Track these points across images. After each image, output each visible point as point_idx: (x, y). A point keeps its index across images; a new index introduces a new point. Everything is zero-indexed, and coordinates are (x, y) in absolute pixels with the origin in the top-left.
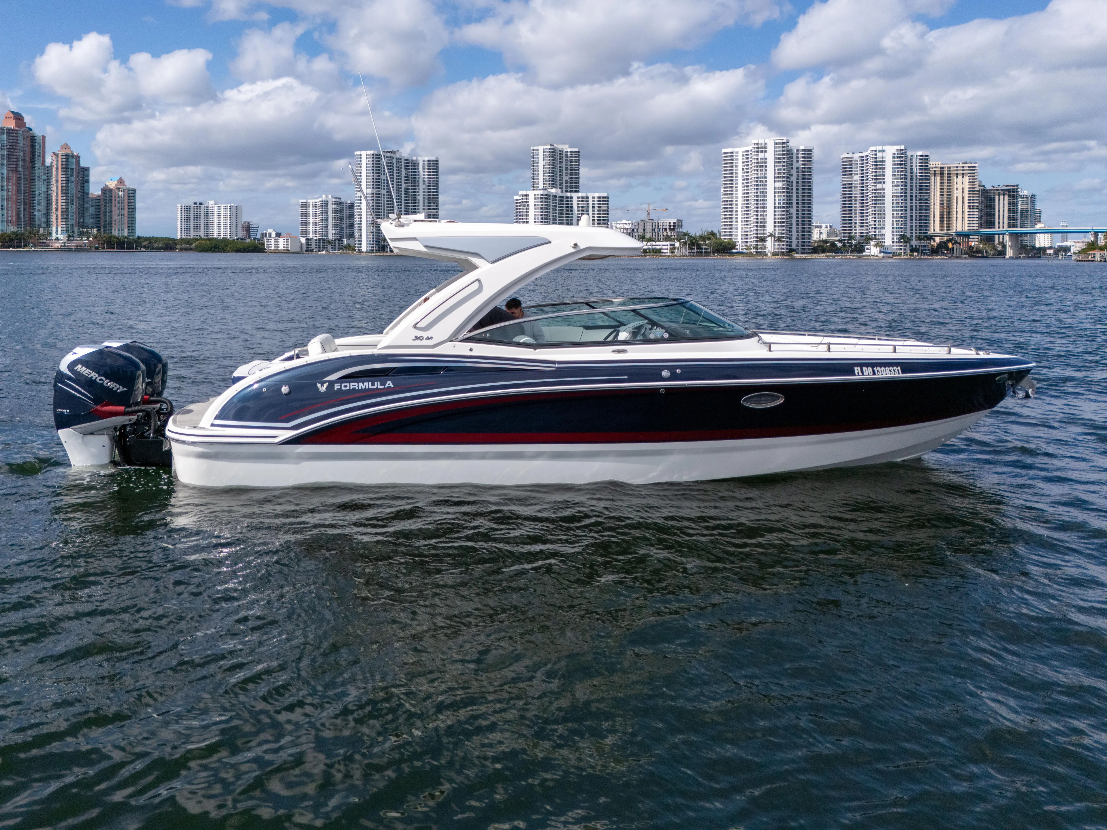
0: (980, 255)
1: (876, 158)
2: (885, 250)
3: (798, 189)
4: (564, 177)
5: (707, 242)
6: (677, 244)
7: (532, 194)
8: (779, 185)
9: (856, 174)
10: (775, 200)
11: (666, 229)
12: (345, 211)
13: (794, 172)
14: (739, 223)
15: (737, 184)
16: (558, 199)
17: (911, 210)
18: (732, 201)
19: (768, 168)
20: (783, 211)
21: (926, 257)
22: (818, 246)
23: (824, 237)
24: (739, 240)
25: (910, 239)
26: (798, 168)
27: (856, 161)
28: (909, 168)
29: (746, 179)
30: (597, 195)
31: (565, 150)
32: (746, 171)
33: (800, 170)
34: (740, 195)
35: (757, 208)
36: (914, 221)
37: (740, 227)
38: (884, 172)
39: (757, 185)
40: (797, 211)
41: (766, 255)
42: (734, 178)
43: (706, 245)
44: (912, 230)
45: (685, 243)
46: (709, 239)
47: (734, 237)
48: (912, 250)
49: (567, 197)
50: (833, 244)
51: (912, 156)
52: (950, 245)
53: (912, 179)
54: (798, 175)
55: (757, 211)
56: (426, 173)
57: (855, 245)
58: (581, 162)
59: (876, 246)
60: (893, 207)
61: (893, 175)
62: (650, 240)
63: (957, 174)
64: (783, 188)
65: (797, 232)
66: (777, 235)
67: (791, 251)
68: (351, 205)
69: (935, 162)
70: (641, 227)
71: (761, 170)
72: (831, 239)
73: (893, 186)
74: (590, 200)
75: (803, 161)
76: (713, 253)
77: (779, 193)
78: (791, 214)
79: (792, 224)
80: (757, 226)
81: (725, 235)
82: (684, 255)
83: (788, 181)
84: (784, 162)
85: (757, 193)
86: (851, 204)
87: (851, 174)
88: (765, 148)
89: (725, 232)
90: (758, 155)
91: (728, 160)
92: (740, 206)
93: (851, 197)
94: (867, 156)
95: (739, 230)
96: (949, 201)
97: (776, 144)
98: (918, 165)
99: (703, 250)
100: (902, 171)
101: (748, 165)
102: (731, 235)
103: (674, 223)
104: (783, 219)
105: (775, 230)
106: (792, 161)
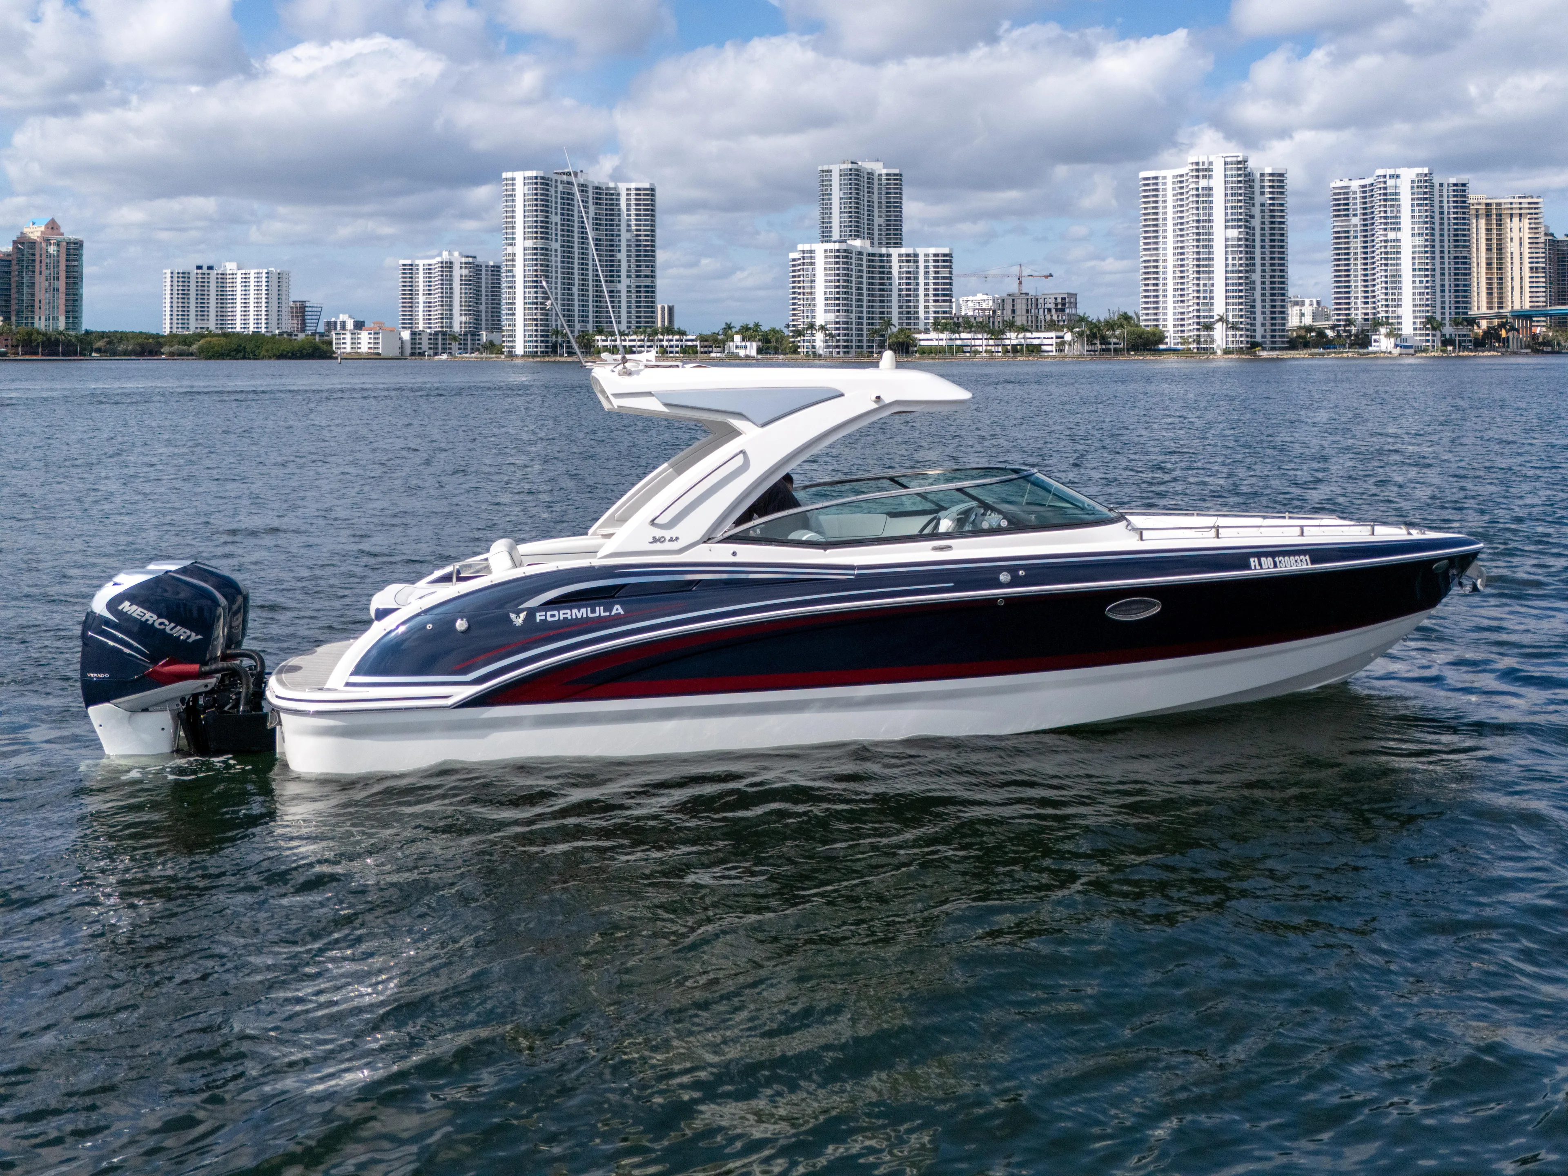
0: (1549, 349)
1: (1385, 188)
2: (1403, 344)
3: (1263, 241)
4: (876, 218)
5: (1117, 332)
6: (1068, 337)
7: (820, 249)
8: (1233, 233)
9: (1355, 215)
10: (1227, 259)
11: (1049, 310)
12: (483, 281)
13: (1256, 211)
14: (1170, 299)
15: (1165, 231)
16: (865, 258)
17: (1443, 274)
18: (1157, 261)
19: (1214, 205)
20: (1240, 278)
21: (1466, 353)
22: (1299, 337)
23: (1308, 321)
24: (1170, 328)
25: (1442, 324)
26: (1262, 205)
27: (1355, 193)
28: (1437, 205)
29: (1180, 224)
30: (932, 251)
31: (877, 172)
32: (1180, 209)
33: (1267, 208)
34: (1170, 251)
35: (1198, 272)
36: (1447, 294)
37: (1170, 305)
38: (1398, 211)
39: (1198, 234)
40: (1263, 277)
41: (1214, 353)
42: (1160, 222)
43: (1116, 337)
44: (1443, 308)
45: (1081, 334)
46: (1122, 326)
47: (1161, 323)
48: (1446, 342)
49: (881, 255)
50: (1321, 334)
51: (1441, 185)
52: (1503, 333)
53: (1442, 224)
54: (1263, 217)
55: (1198, 279)
56: (633, 212)
57: (1356, 335)
58: (905, 191)
59: (1388, 335)
60: (1414, 270)
61: (1413, 217)
62: (1023, 329)
63: (1511, 215)
64: (1240, 239)
65: (1263, 313)
66: (1230, 319)
67: (1254, 345)
68: (496, 270)
69: (1476, 196)
70: (1008, 307)
71: (1204, 208)
72: (1319, 324)
73: (1413, 235)
74: (921, 259)
75: (1270, 193)
76: (1128, 350)
77: (1233, 246)
78: (1254, 282)
79: (1254, 301)
80: (1198, 304)
81: (1146, 320)
82: (1081, 356)
83: (1246, 227)
84: (1240, 194)
85: (1198, 247)
86: (1348, 265)
87: (1347, 215)
88: (1210, 170)
89: (1147, 314)
90: (1197, 183)
91: (1149, 190)
92: (1170, 270)
93: (1348, 254)
94: (1372, 185)
95: (1170, 311)
96: (1500, 259)
97: (1226, 163)
98: (1451, 199)
99: (1112, 347)
100: (1426, 211)
101: (1182, 200)
102: (1157, 320)
103: (1063, 299)
104: (1241, 291)
105: (1227, 310)
106: (1253, 193)
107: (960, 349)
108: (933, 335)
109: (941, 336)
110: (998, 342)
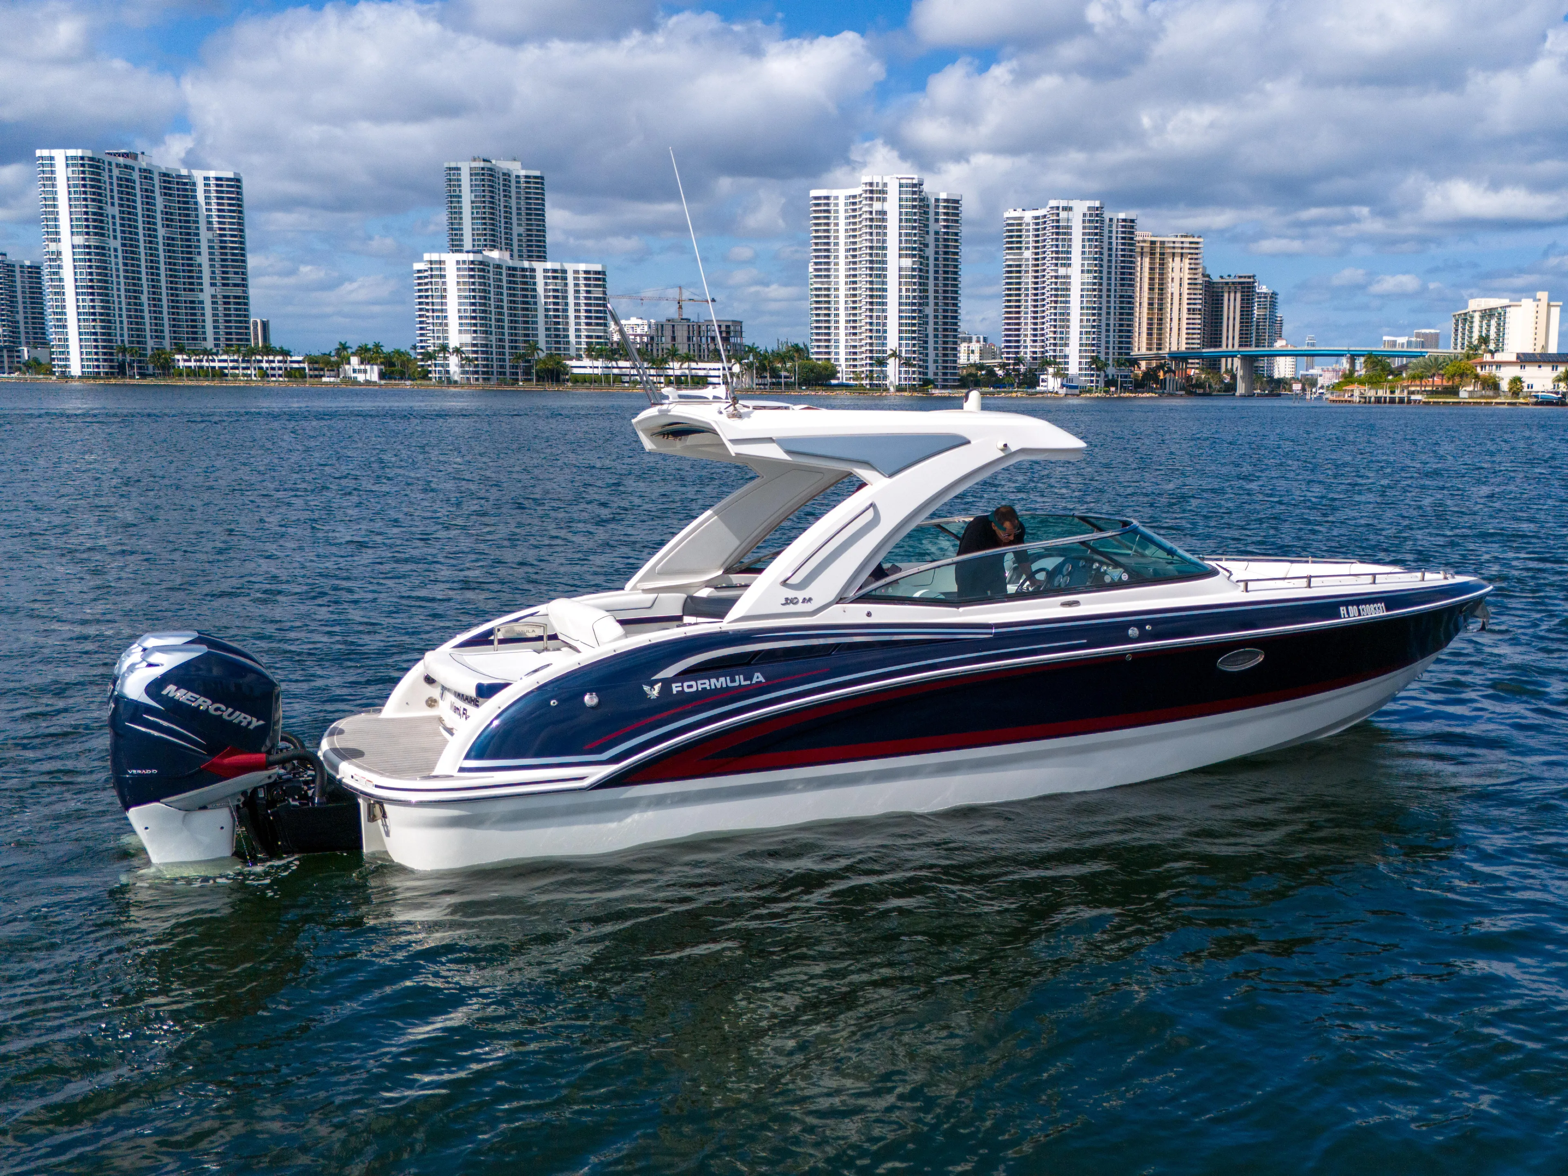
0: (1201, 391)
1: (1058, 221)
2: (1069, 383)
3: (936, 272)
4: (515, 226)
5: (789, 365)
6: (736, 368)
7: (450, 260)
8: (907, 262)
9: (1027, 248)
10: (900, 290)
11: (713, 337)
13: (930, 239)
14: (842, 331)
15: (837, 257)
16: (504, 272)
17: (1108, 313)
18: (828, 289)
19: (888, 231)
20: (914, 311)
21: (1127, 395)
22: (969, 375)
23: (976, 358)
24: (842, 362)
25: (1106, 365)
26: (937, 233)
27: (1028, 225)
28: (1106, 240)
29: (852, 250)
30: (581, 267)
31: (514, 173)
32: (852, 233)
33: (941, 237)
34: (842, 279)
35: (871, 303)
36: (1111, 334)
37: (842, 338)
38: (1070, 246)
39: (871, 262)
40: (936, 311)
41: (890, 389)
42: (832, 247)
43: (786, 370)
44: (1108, 348)
45: (750, 366)
46: (792, 359)
47: (833, 356)
48: (1108, 383)
49: (524, 270)
50: (991, 372)
51: (1110, 220)
52: (1161, 375)
53: (1110, 261)
54: (937, 246)
55: (871, 310)
56: (214, 207)
57: (1025, 375)
59: (1055, 375)
60: (1082, 308)
61: (1083, 253)
62: (689, 359)
63: (1174, 254)
64: (913, 270)
65: (936, 349)
66: (903, 355)
67: (926, 382)
69: (1143, 232)
70: (668, 333)
71: (878, 234)
72: (987, 362)
73: (1083, 271)
74: (570, 276)
75: (945, 220)
76: (799, 384)
77: (906, 276)
78: (927, 316)
79: (927, 336)
80: (871, 338)
81: (817, 353)
82: (751, 389)
83: (921, 257)
84: (915, 221)
85: (871, 275)
86: (1019, 301)
87: (1020, 248)
88: (884, 192)
89: (818, 347)
90: (871, 205)
91: (820, 211)
92: (842, 299)
93: (1019, 289)
94: (1045, 216)
95: (842, 344)
96: (1161, 300)
97: (901, 186)
98: (1120, 235)
99: (783, 380)
100: (1096, 247)
101: (854, 224)
102: (829, 353)
103: (728, 327)
104: (914, 325)
105: (900, 345)
106: (927, 219)
107: (618, 378)
108: (586, 362)
109: (596, 363)
110: (661, 372)
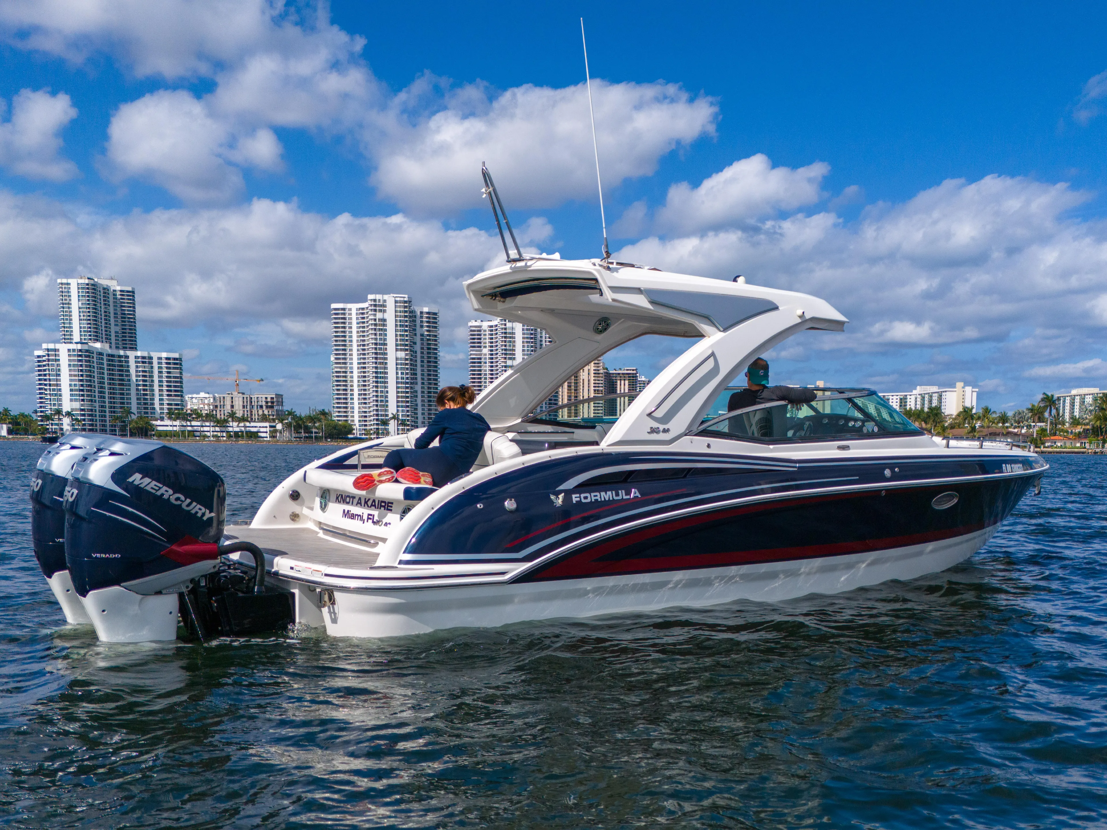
1: (505, 329)
3: (422, 362)
4: (112, 326)
5: (317, 425)
6: (279, 426)
8: (402, 354)
9: (485, 347)
10: (397, 373)
11: (261, 407)
13: (418, 339)
14: (356, 401)
15: (351, 350)
16: (105, 358)
18: (346, 372)
19: (387, 333)
20: (407, 388)
24: (357, 422)
26: (422, 335)
27: (485, 331)
29: (362, 345)
30: (164, 355)
31: (112, 289)
32: (362, 334)
33: (425, 338)
34: (355, 366)
35: (377, 382)
37: (356, 406)
38: (514, 346)
39: (376, 353)
40: (422, 388)
42: (348, 343)
43: (316, 428)
45: (289, 425)
46: (320, 420)
47: (350, 418)
49: (120, 356)
54: (422, 344)
55: (377, 387)
61: (523, 350)
62: (243, 419)
64: (406, 359)
65: (423, 414)
66: (400, 417)
70: (228, 403)
71: (380, 335)
74: (155, 361)
75: (428, 326)
76: (326, 438)
77: (401, 364)
78: (416, 392)
79: (417, 405)
80: (377, 406)
81: (338, 416)
82: (290, 441)
83: (411, 351)
84: (407, 326)
85: (376, 363)
86: (480, 382)
87: (480, 347)
88: (384, 306)
89: (339, 412)
90: (375, 315)
91: (339, 318)
92: (355, 379)
93: (480, 374)
94: (496, 326)
95: (356, 410)
96: (576, 384)
97: (396, 302)
98: (548, 340)
99: (314, 435)
100: (532, 347)
101: (363, 327)
102: (346, 416)
103: (272, 398)
104: (407, 397)
105: (398, 411)
106: (415, 326)
107: (192, 434)
108: (167, 422)
109: (175, 423)
110: (223, 429)
